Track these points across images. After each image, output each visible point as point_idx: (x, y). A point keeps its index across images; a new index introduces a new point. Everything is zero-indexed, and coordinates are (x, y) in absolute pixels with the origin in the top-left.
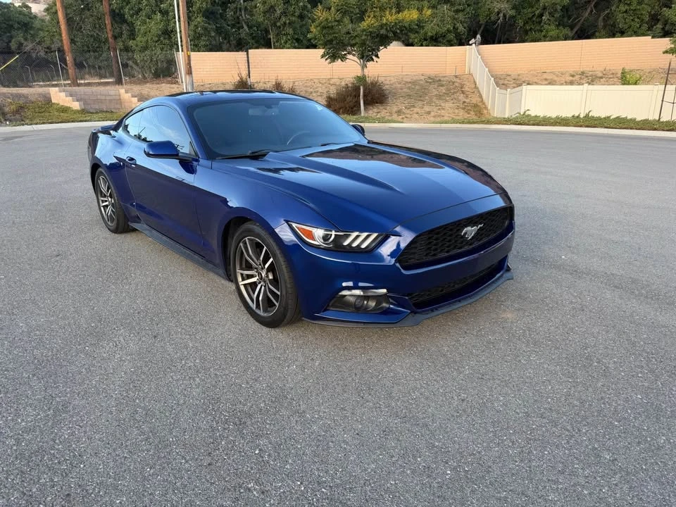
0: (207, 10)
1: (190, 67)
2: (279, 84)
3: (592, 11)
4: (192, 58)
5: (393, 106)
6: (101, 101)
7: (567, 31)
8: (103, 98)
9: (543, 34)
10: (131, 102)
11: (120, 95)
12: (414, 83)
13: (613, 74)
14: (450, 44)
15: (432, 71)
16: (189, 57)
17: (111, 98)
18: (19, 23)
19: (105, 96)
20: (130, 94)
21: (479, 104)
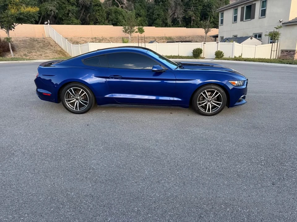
3: (83, 14)
5: (22, 53)
7: (79, 21)
9: (71, 21)
12: (25, 41)
13: (106, 39)
14: (32, 23)
15: (32, 35)
21: (61, 51)
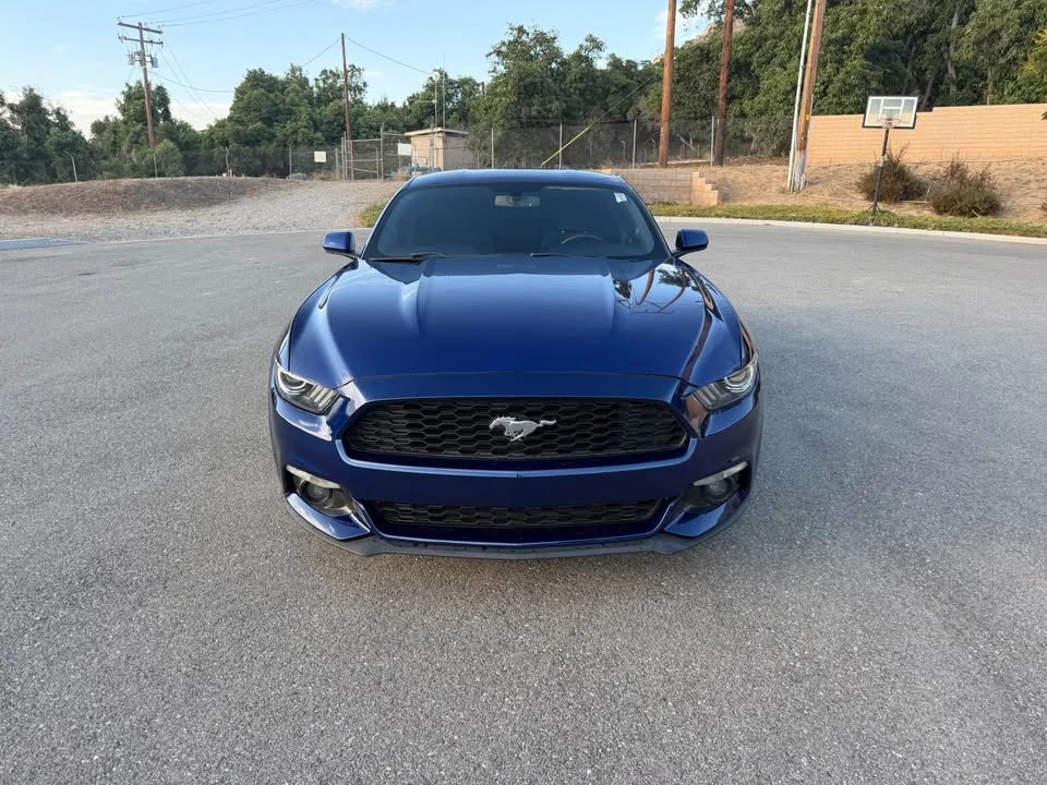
0: (874, 47)
1: (806, 139)
2: (958, 166)
4: (811, 126)
6: (663, 188)
8: (666, 183)
10: (703, 191)
11: (691, 180)
16: (807, 123)
17: (679, 184)
18: (616, 86)
19: (672, 180)
20: (704, 179)
